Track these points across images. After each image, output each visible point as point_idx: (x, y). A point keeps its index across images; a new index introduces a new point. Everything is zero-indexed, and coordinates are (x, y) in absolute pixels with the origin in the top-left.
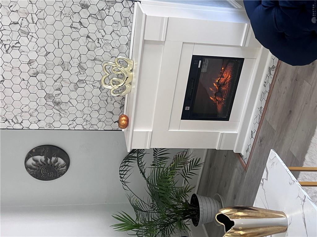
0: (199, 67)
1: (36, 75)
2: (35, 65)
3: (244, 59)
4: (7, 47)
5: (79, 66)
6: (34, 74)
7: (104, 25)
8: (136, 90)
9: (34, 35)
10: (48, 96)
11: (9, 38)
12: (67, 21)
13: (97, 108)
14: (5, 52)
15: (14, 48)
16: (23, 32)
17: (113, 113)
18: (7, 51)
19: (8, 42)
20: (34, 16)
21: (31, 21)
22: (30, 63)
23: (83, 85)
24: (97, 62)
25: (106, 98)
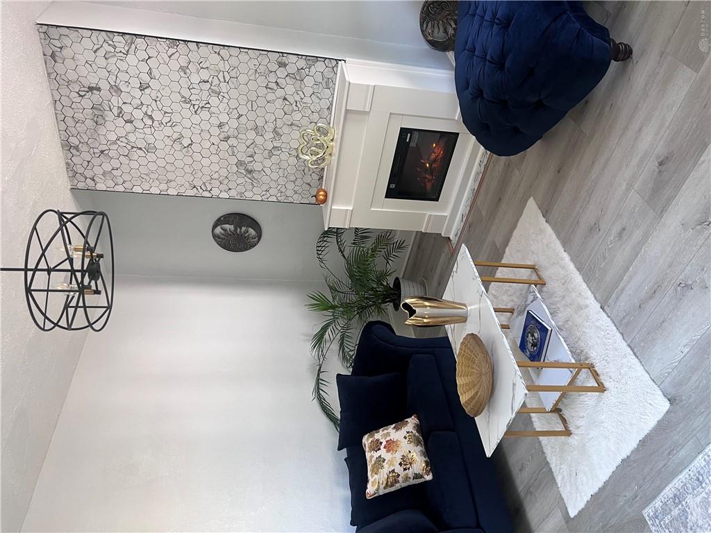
0: (408, 141)
1: (227, 139)
2: (226, 128)
3: (458, 134)
4: (196, 107)
5: (275, 131)
6: (225, 138)
7: (303, 86)
8: (336, 161)
9: (226, 95)
10: (240, 163)
11: (198, 97)
12: (262, 81)
13: (293, 178)
15: (204, 109)
16: (214, 91)
17: (309, 185)
18: (195, 112)
19: (197, 102)
22: (220, 126)
23: (278, 153)
24: (294, 128)
25: (303, 168)
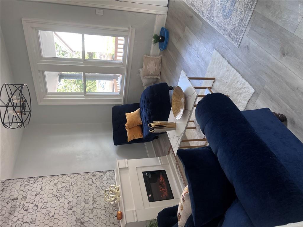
0: (147, 176)
4: (59, 198)
6: (71, 208)
8: (122, 198)
9: (72, 190)
10: (78, 219)
11: (60, 193)
12: (87, 182)
14: (57, 200)
15: (62, 198)
16: (67, 190)
18: (58, 200)
20: (72, 183)
21: (70, 185)
22: (69, 203)
23: (96, 210)
